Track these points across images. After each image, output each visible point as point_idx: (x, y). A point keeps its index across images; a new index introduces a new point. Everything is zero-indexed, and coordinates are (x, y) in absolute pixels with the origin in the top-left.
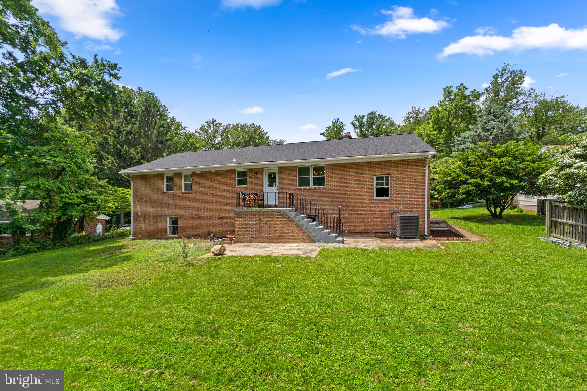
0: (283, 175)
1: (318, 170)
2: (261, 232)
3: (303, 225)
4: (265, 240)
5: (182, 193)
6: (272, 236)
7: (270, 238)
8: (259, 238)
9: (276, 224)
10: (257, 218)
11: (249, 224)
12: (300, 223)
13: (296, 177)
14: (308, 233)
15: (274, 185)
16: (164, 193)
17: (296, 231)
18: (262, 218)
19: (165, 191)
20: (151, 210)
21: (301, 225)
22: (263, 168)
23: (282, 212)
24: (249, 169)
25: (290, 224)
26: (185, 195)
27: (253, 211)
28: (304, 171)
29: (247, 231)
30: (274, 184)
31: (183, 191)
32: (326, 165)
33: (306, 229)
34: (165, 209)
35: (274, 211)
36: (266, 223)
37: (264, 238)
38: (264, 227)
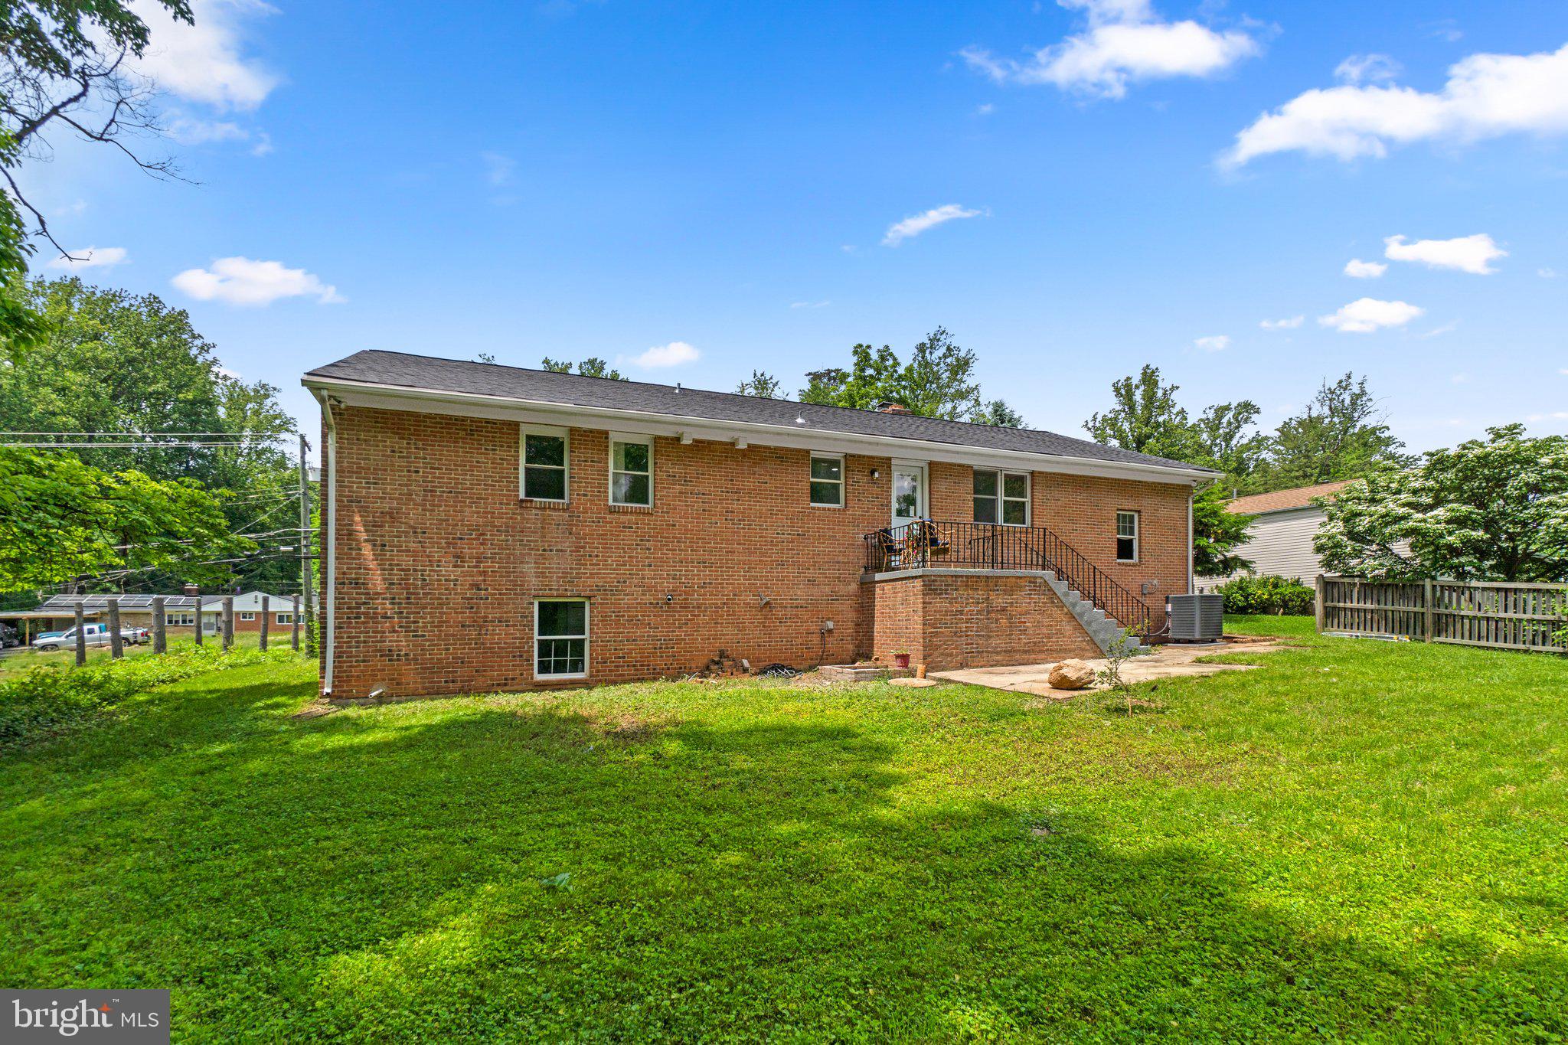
0: (942, 486)
1: (1015, 483)
2: (990, 637)
3: (1081, 615)
4: (999, 658)
5: (612, 511)
6: (1017, 647)
7: (1013, 651)
8: (985, 654)
9: (1027, 613)
10: (980, 594)
11: (961, 613)
12: (1078, 609)
13: (965, 494)
14: (1092, 635)
15: (912, 513)
16: (522, 501)
17: (1068, 629)
18: (993, 595)
19: (522, 495)
20: (447, 570)
21: (1079, 614)
22: (889, 459)
23: (1038, 580)
24: (853, 456)
25: (1057, 613)
26: (623, 518)
27: (972, 577)
28: (984, 480)
29: (956, 633)
30: (912, 508)
31: (611, 503)
32: (1032, 473)
33: (1089, 623)
34: (529, 568)
35: (1020, 578)
36: (1004, 609)
37: (998, 653)
38: (997, 620)
